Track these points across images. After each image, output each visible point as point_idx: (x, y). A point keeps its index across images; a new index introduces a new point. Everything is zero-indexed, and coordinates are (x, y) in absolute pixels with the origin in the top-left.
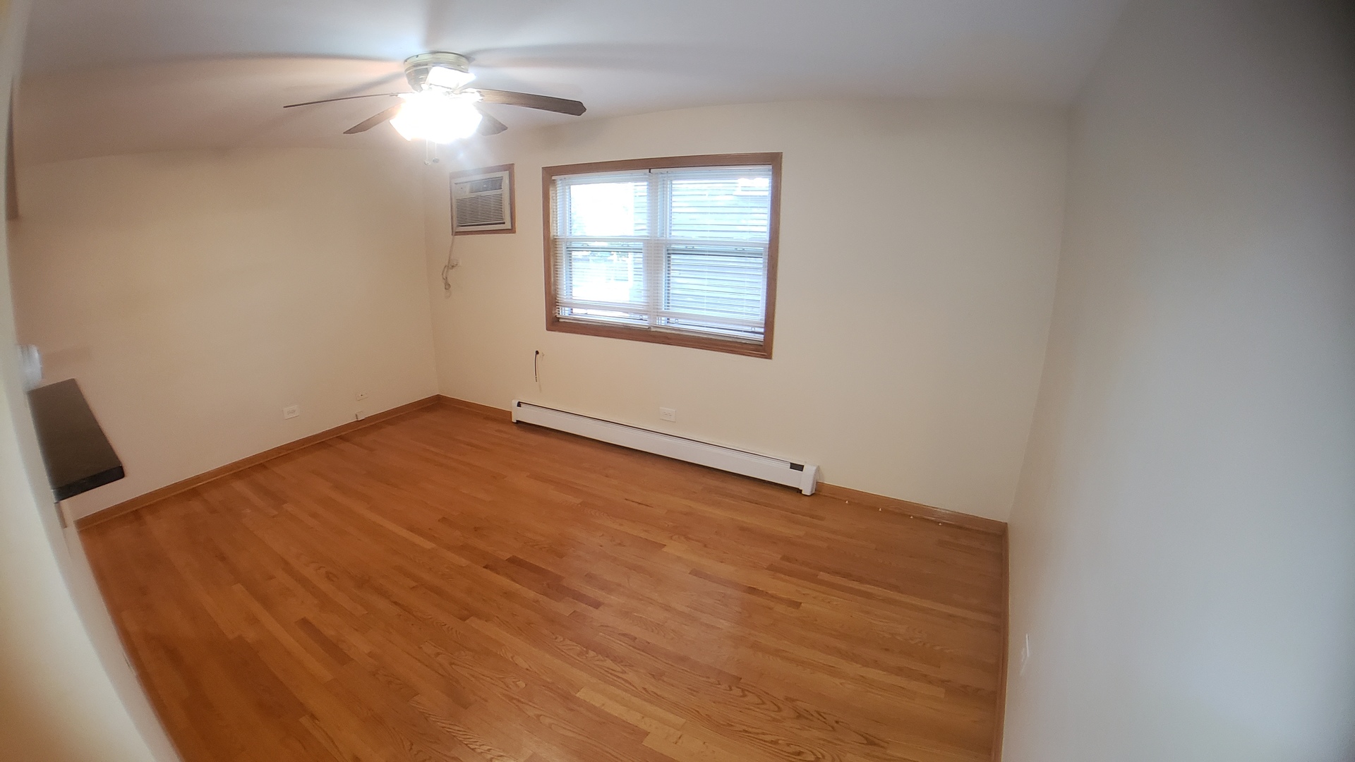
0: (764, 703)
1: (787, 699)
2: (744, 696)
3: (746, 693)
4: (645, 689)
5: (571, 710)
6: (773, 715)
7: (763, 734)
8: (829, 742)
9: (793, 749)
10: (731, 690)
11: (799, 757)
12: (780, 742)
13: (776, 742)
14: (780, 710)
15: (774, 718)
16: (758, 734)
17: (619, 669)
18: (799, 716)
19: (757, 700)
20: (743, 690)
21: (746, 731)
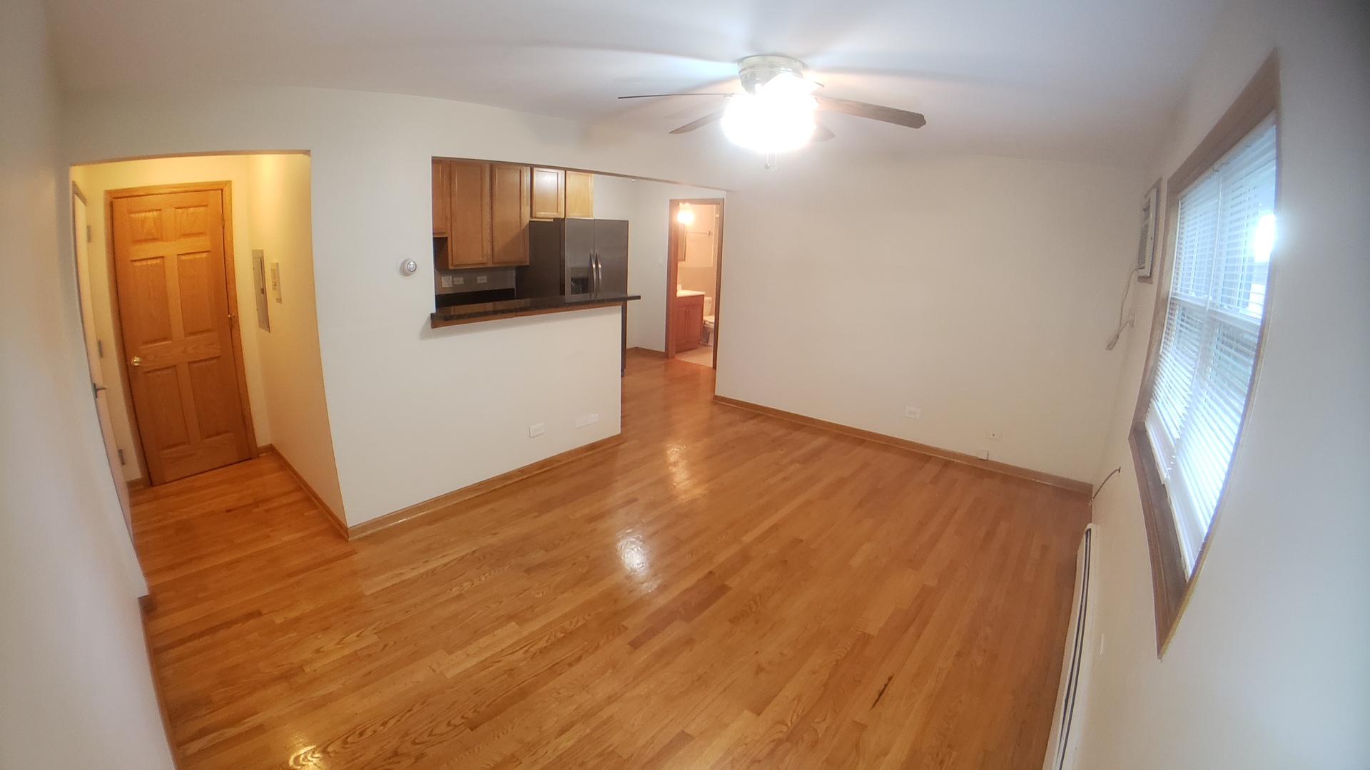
0: (430, 735)
1: (422, 755)
2: (449, 724)
3: (451, 728)
4: (499, 661)
5: (498, 619)
6: (413, 736)
7: (399, 721)
8: (353, 760)
9: (369, 733)
10: (462, 717)
11: (358, 732)
12: (382, 727)
13: (384, 724)
14: (414, 743)
15: (408, 735)
16: (402, 717)
17: (531, 649)
18: (396, 754)
19: (437, 731)
20: (455, 726)
21: (409, 711)
